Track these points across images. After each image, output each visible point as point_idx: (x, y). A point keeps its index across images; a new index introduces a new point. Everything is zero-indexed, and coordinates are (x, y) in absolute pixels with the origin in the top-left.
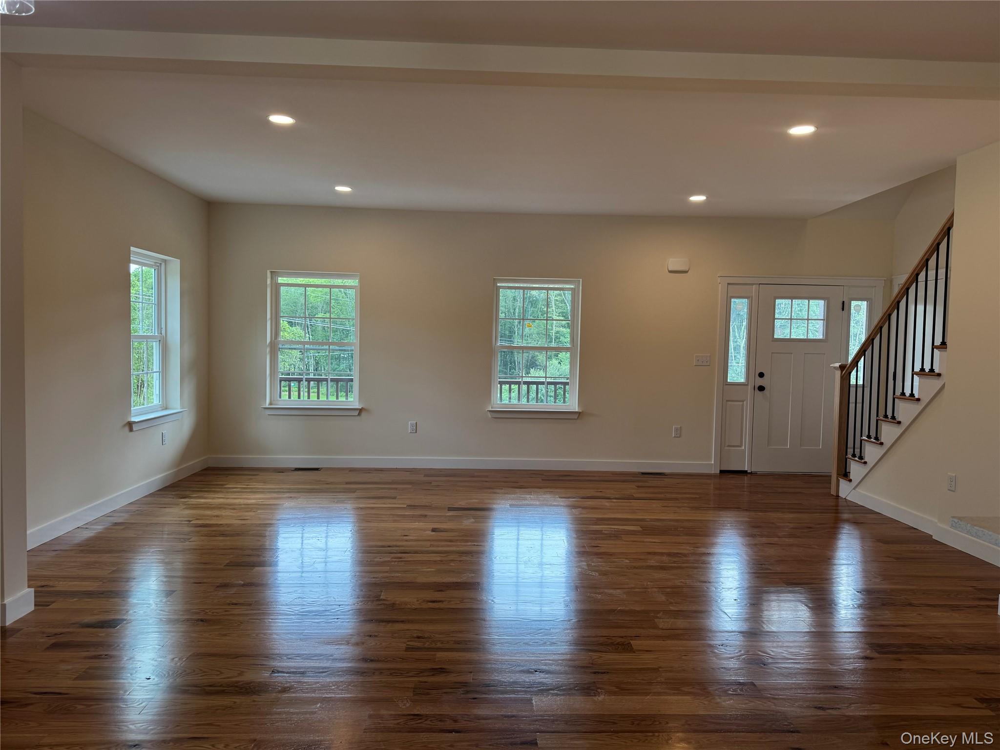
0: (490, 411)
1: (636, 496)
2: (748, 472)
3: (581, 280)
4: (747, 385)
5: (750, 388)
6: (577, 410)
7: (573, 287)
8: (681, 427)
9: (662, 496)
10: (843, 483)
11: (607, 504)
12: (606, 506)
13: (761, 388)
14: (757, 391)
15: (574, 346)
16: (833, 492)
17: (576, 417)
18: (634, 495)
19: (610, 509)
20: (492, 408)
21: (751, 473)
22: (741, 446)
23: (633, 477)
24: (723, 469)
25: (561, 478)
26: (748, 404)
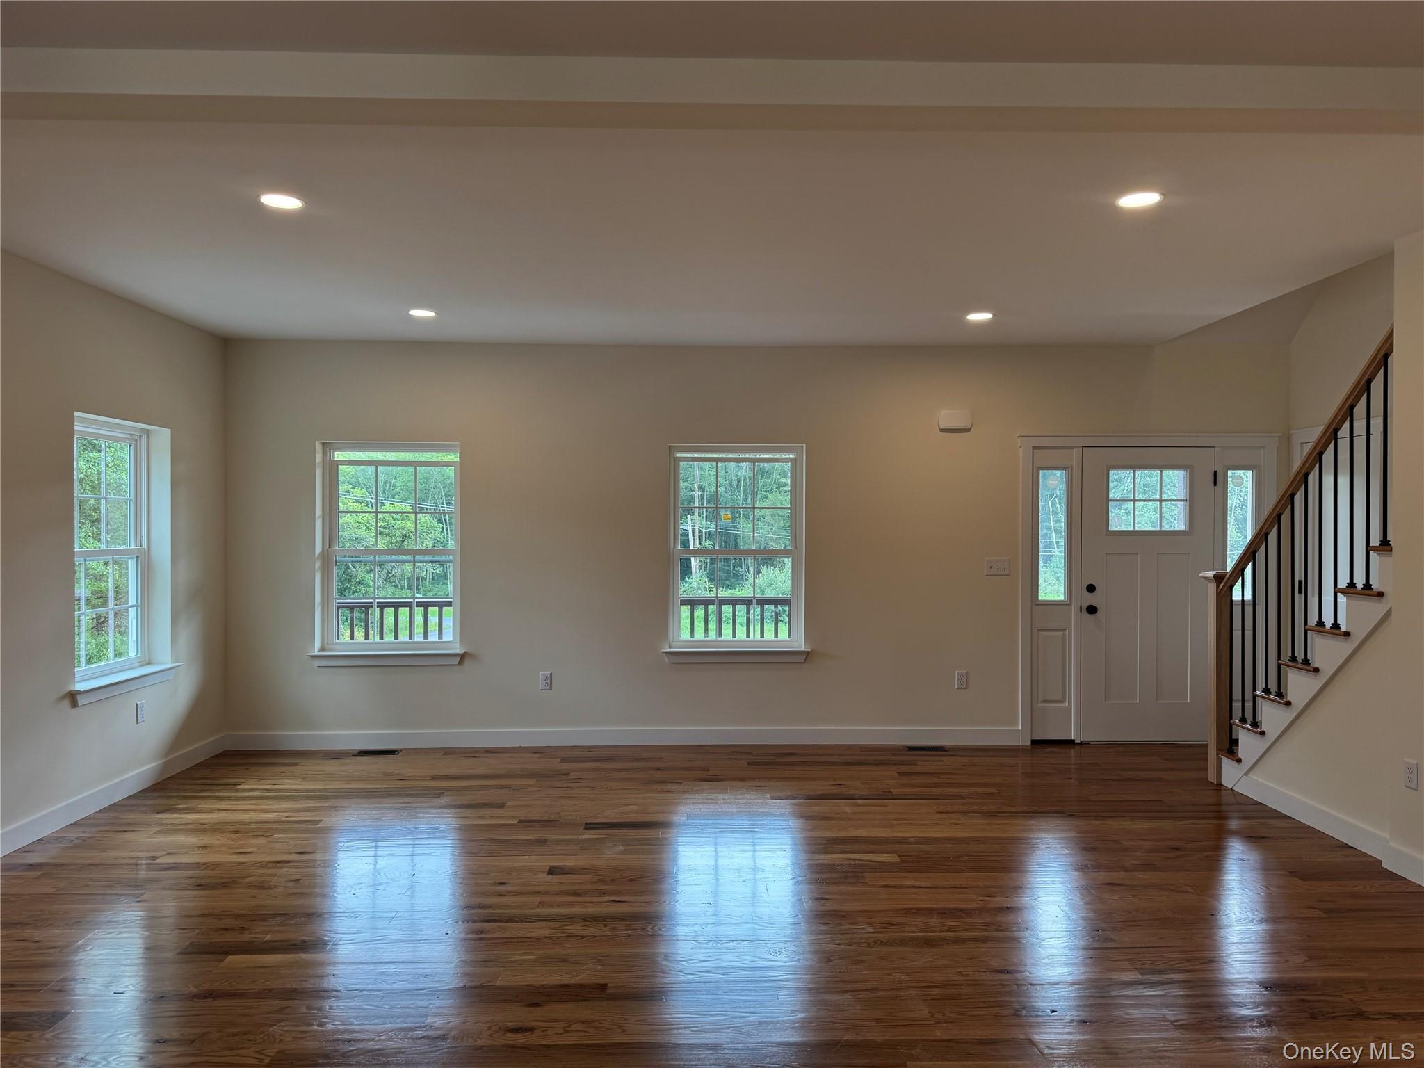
0: (666, 653)
1: (895, 791)
2: (1076, 742)
3: (804, 445)
4: (1069, 605)
5: (1074, 610)
6: (803, 649)
7: (791, 456)
8: (967, 673)
9: (935, 791)
10: (1227, 764)
11: (848, 809)
12: (847, 813)
13: (1092, 610)
14: (1085, 614)
15: (796, 548)
16: (1212, 778)
17: (802, 659)
18: (892, 790)
19: (851, 819)
20: (670, 647)
21: (1081, 743)
22: (1062, 701)
23: (894, 755)
24: (1039, 736)
25: (779, 760)
26: (1072, 635)
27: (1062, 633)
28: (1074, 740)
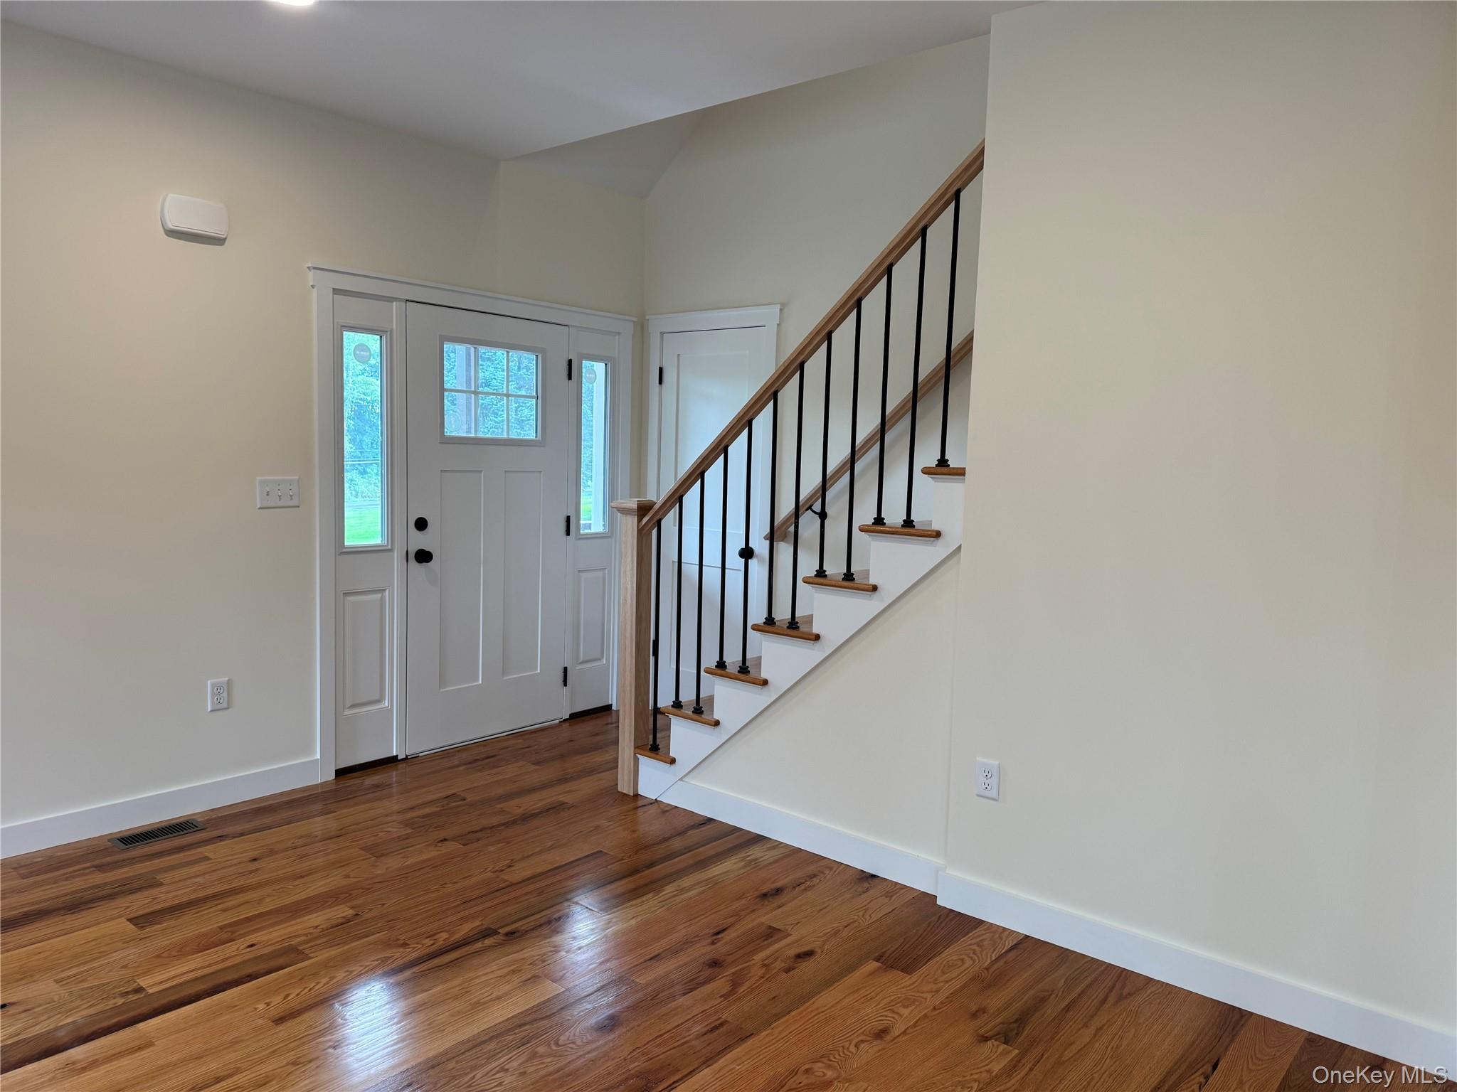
2: (399, 758)
4: (391, 550)
5: (397, 557)
8: (229, 681)
10: (648, 765)
13: (423, 556)
14: (413, 562)
16: (625, 786)
21: (406, 759)
22: (381, 699)
24: (348, 761)
26: (394, 597)
27: (380, 595)
28: (397, 756)
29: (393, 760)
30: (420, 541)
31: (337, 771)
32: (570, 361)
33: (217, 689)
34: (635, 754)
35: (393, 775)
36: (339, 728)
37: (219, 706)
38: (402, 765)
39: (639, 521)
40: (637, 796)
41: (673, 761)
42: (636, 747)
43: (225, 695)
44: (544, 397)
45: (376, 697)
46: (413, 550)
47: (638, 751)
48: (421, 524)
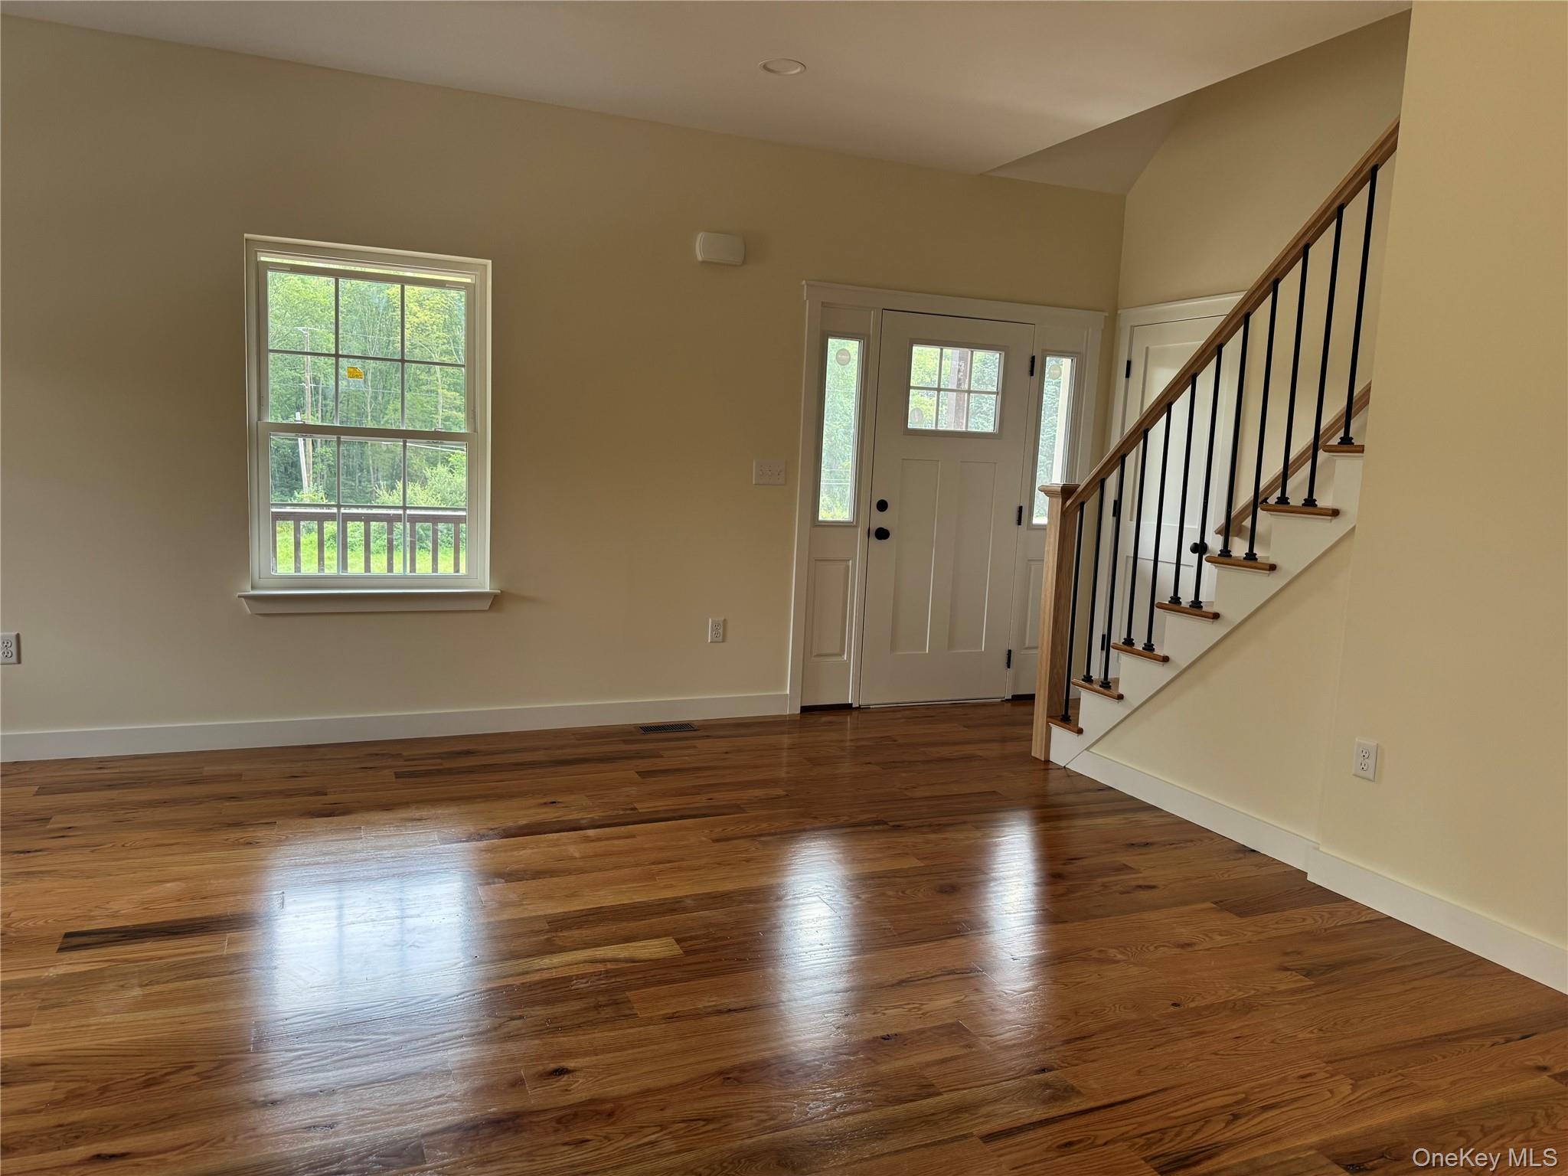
0: (247, 598)
1: (643, 807)
2: (854, 706)
3: (489, 262)
4: (856, 527)
5: (860, 533)
6: (487, 589)
7: (469, 281)
8: (725, 620)
9: (700, 801)
10: (1058, 733)
11: (574, 851)
12: (573, 858)
13: (882, 534)
14: (873, 539)
15: (475, 431)
16: (1037, 752)
17: (486, 605)
18: (637, 805)
19: (583, 871)
20: (253, 588)
21: (859, 708)
22: (841, 654)
23: (626, 742)
24: (811, 702)
25: (448, 764)
26: (856, 565)
27: (844, 565)
28: (852, 704)
29: (847, 708)
30: (880, 520)
31: (805, 710)
32: (1033, 358)
33: (716, 625)
34: (1047, 722)
35: (849, 719)
36: (807, 674)
37: (716, 639)
38: (855, 714)
39: (1064, 503)
40: (1047, 761)
41: (1080, 731)
42: (1047, 717)
43: (721, 631)
44: (1006, 392)
45: (837, 651)
46: (874, 528)
47: (1049, 719)
48: (882, 506)
